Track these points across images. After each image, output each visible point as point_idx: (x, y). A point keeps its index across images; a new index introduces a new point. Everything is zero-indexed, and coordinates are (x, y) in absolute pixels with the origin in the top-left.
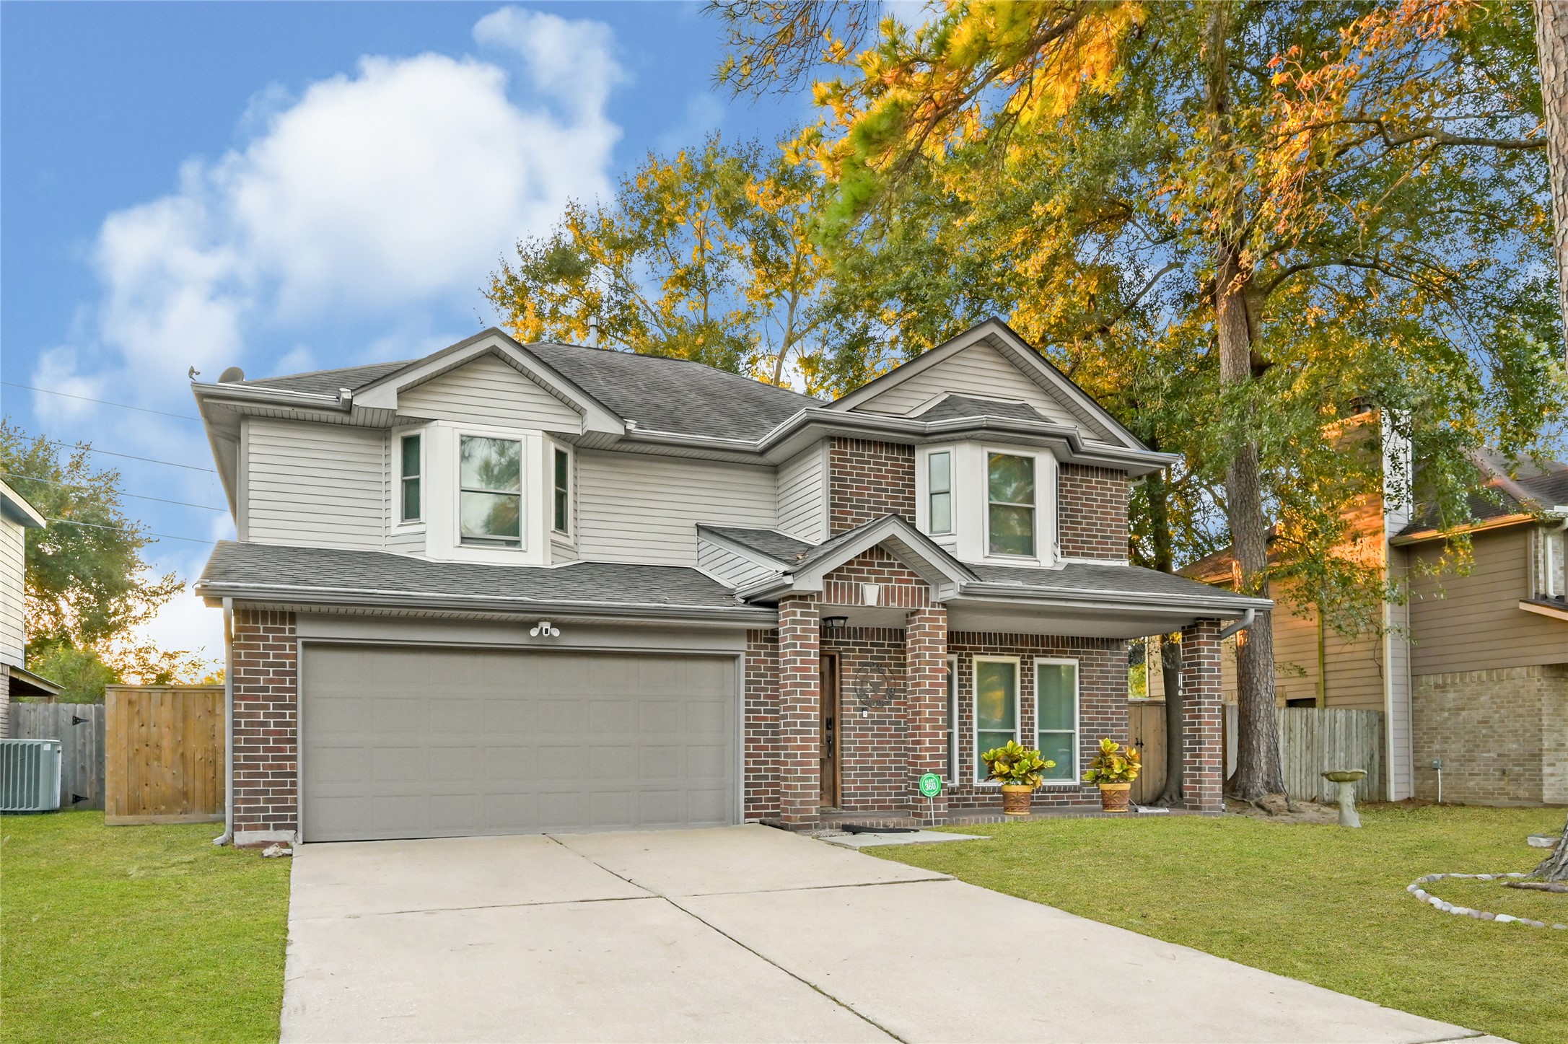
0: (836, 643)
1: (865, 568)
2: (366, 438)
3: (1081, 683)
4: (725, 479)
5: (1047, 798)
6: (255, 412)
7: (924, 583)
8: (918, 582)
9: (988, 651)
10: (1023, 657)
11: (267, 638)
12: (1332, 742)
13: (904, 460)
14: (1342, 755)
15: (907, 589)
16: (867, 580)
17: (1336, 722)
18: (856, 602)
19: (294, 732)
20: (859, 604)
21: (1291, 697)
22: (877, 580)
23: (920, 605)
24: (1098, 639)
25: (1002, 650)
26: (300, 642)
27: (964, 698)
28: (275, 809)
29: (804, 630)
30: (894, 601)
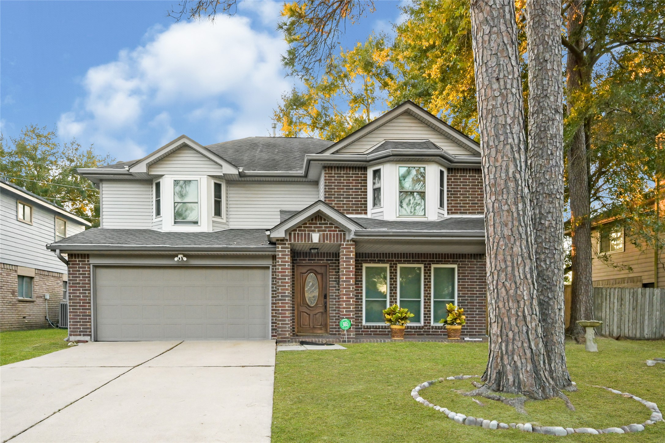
0: (327, 260)
1: (313, 226)
2: (143, 184)
3: (459, 276)
4: (293, 189)
5: (438, 332)
6: (104, 178)
7: (343, 231)
8: (339, 231)
9: (405, 262)
10: (425, 264)
11: (79, 264)
12: (651, 306)
13: (361, 174)
14: (658, 313)
15: (334, 234)
16: (314, 231)
17: (654, 295)
18: (308, 241)
19: (90, 300)
20: (310, 242)
21: (645, 282)
22: (319, 231)
23: (341, 241)
24: (468, 254)
25: (413, 261)
26: (91, 265)
27: (392, 284)
28: (83, 328)
29: (283, 255)
30: (327, 240)
